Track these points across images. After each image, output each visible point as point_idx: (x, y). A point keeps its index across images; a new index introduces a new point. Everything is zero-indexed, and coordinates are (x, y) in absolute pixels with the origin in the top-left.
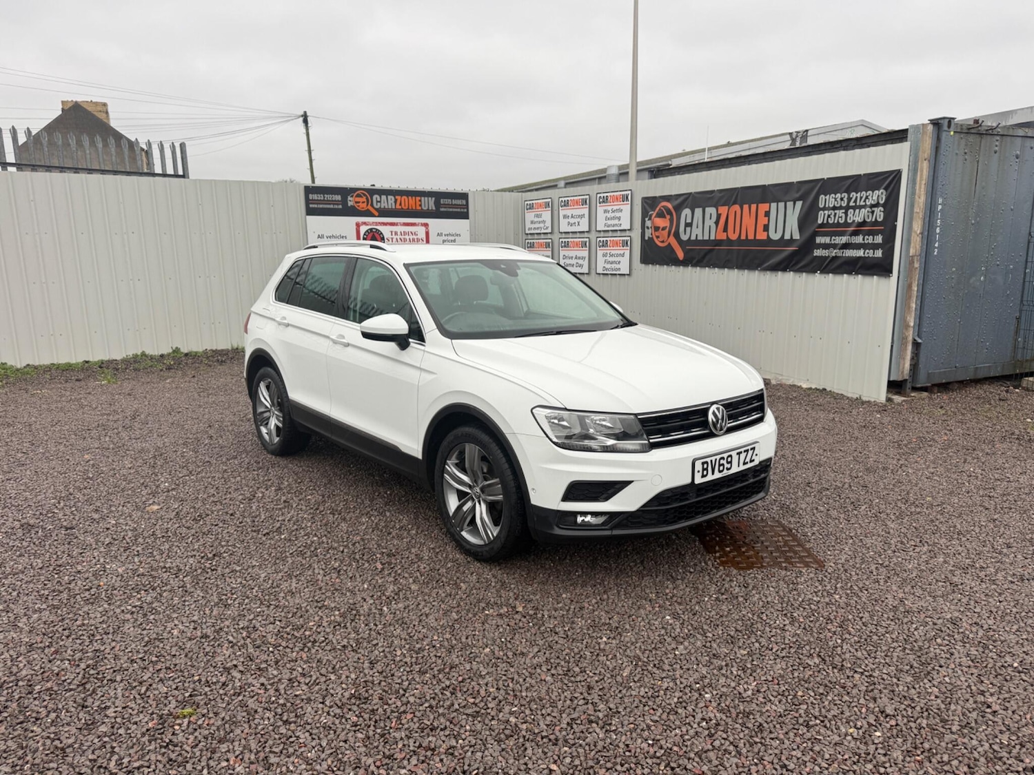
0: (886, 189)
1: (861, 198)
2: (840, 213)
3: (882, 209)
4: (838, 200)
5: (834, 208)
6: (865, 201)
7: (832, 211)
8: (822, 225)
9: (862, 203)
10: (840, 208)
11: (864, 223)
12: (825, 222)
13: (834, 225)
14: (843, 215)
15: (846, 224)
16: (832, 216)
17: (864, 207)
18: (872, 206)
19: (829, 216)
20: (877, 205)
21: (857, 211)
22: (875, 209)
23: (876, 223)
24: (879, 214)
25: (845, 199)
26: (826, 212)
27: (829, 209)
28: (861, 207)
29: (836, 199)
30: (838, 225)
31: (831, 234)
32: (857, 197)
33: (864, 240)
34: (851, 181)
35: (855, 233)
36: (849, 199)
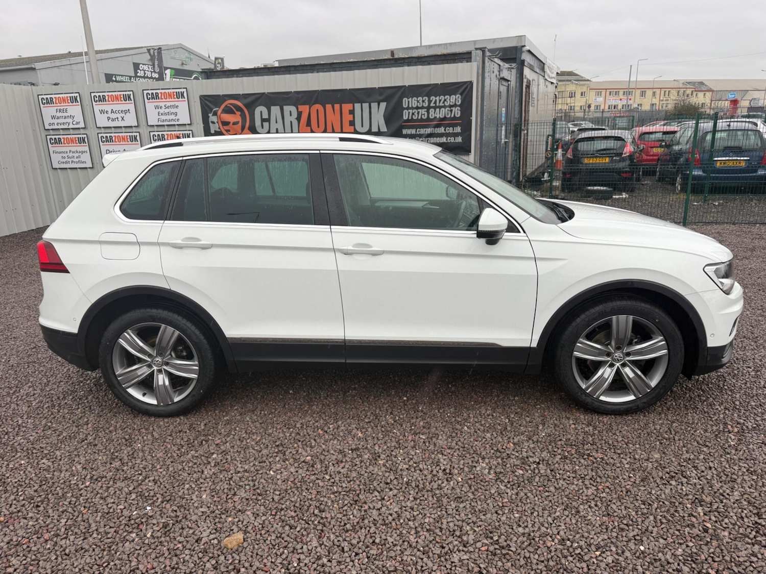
0: (461, 94)
1: (440, 101)
2: (423, 111)
3: (459, 109)
4: (421, 101)
5: (417, 108)
6: (444, 103)
7: (416, 110)
8: (408, 121)
9: (441, 104)
10: (423, 108)
11: (445, 119)
12: (410, 118)
13: (417, 120)
14: (426, 113)
15: (428, 119)
16: (416, 114)
17: (445, 107)
18: (451, 106)
19: (413, 114)
20: (455, 105)
21: (438, 110)
22: (453, 109)
23: (455, 118)
24: (457, 112)
25: (426, 101)
26: (411, 111)
27: (412, 108)
28: (440, 107)
29: (418, 102)
30: (422, 120)
31: (416, 127)
32: (436, 100)
33: (445, 130)
34: (430, 88)
35: (438, 126)
36: (430, 102)
